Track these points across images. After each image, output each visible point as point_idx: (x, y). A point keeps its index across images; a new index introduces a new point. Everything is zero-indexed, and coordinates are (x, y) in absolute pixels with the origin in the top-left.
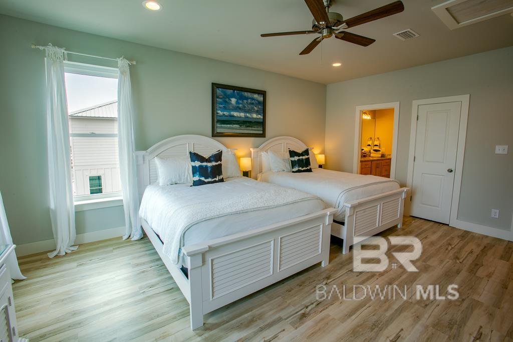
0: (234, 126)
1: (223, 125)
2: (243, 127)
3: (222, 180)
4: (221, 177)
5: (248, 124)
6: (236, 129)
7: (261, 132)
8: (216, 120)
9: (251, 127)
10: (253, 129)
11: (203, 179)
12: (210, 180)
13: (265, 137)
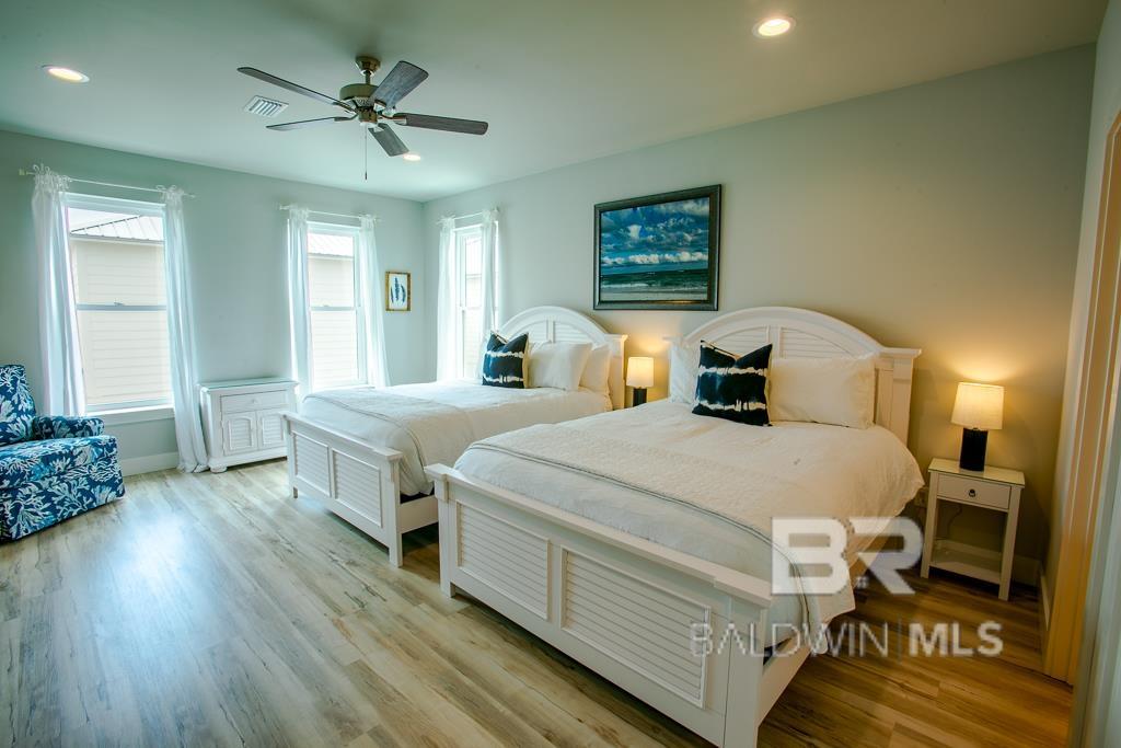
0: (636, 285)
1: (612, 286)
2: (656, 287)
5: (669, 280)
7: (704, 297)
9: (677, 285)
10: (682, 289)
13: (717, 310)
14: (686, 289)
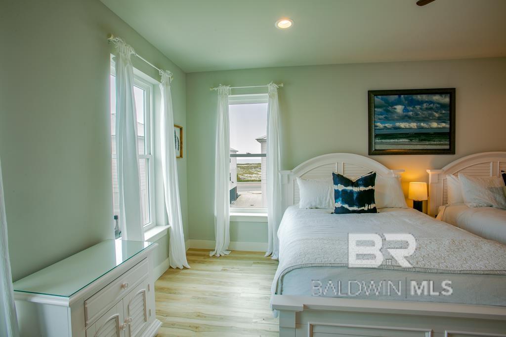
0: (401, 140)
1: (383, 141)
2: (415, 141)
3: (374, 211)
4: (372, 206)
5: (423, 137)
6: (404, 144)
7: (447, 147)
8: (374, 134)
9: (429, 141)
10: (432, 143)
11: (346, 206)
12: (355, 208)
13: (454, 154)
14: (435, 143)
